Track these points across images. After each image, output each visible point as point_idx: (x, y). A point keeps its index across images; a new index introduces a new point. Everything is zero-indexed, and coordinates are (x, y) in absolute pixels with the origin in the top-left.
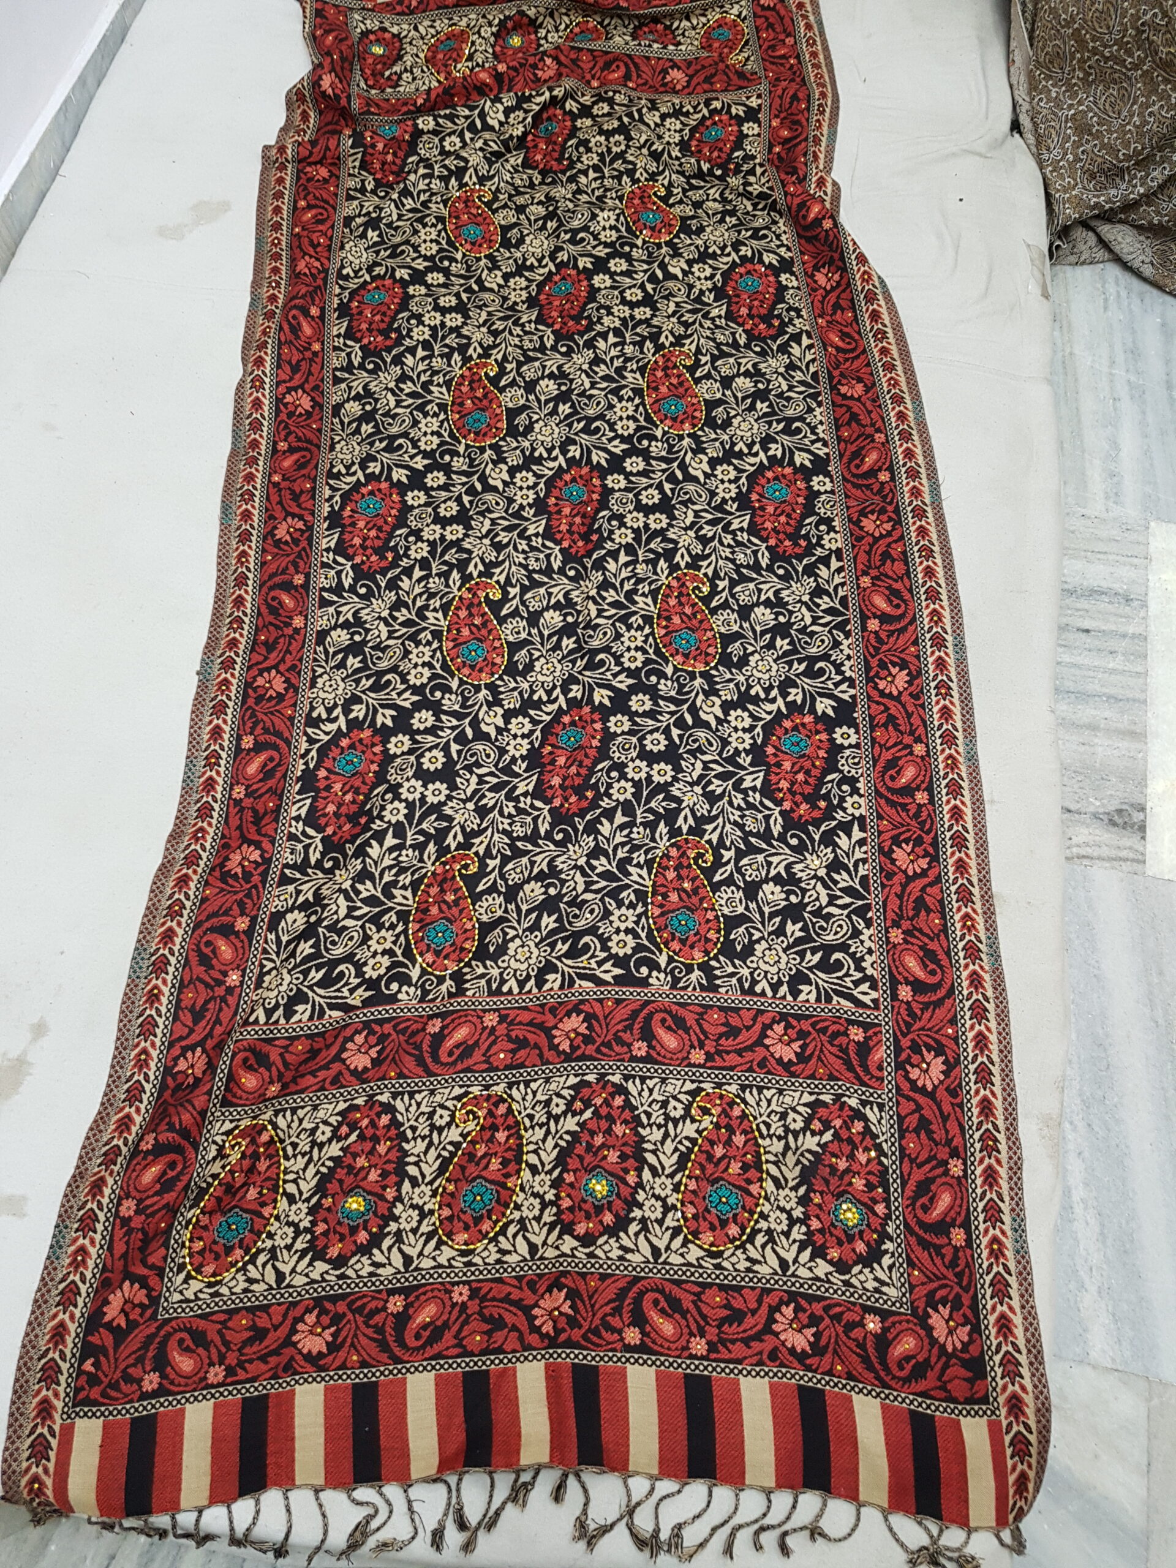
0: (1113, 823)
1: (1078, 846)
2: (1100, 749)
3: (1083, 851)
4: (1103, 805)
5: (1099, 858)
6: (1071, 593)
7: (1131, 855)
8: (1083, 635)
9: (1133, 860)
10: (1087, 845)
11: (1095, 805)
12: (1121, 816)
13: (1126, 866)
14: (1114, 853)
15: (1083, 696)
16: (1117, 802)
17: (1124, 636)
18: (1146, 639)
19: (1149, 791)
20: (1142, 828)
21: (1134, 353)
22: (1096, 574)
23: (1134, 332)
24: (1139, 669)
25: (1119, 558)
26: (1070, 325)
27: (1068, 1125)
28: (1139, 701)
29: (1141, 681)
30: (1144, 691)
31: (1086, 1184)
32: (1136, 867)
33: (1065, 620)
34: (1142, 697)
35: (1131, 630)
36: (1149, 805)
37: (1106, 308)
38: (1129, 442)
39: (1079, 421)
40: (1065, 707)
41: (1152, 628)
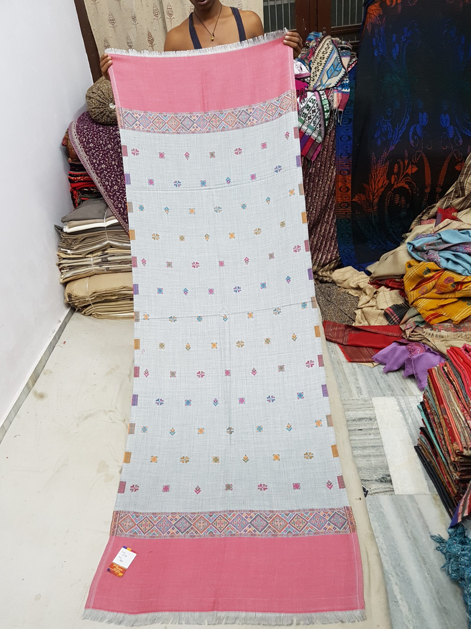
0: (382, 481)
1: (373, 490)
2: (373, 461)
3: (376, 491)
4: (378, 477)
5: (380, 492)
6: (354, 420)
7: (389, 490)
8: (360, 431)
9: (391, 491)
10: (376, 489)
11: (375, 477)
12: (384, 479)
13: (388, 493)
14: (384, 490)
15: (364, 448)
16: (381, 475)
17: (372, 429)
18: (379, 429)
19: (390, 470)
20: (391, 481)
22: (360, 414)
24: (378, 437)
25: (365, 409)
26: (337, 353)
27: (390, 575)
28: (381, 446)
29: (380, 440)
31: (401, 593)
32: (392, 493)
33: (354, 428)
34: (382, 444)
35: (374, 428)
36: (391, 475)
38: (361, 379)
39: (346, 376)
40: (360, 452)
41: (380, 426)
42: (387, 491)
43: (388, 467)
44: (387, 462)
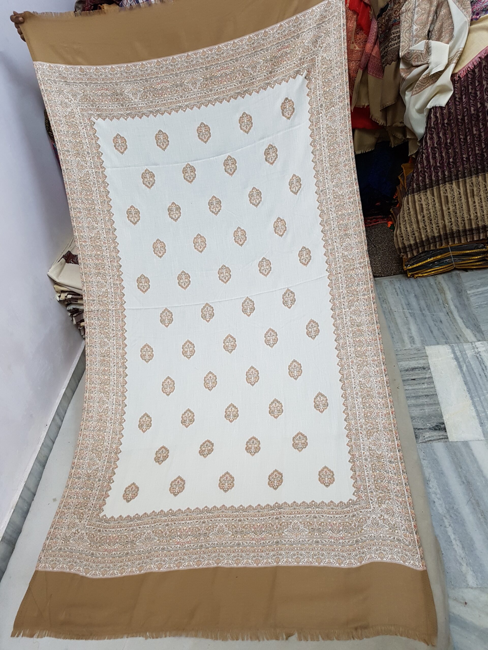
0: (436, 430)
1: (427, 438)
2: (427, 410)
3: (429, 439)
4: (431, 425)
5: (434, 440)
6: (407, 370)
7: (443, 437)
8: (413, 381)
9: (444, 438)
10: (429, 437)
11: (429, 425)
12: (438, 427)
13: (442, 440)
14: (438, 438)
15: (417, 397)
16: (435, 423)
17: (426, 378)
18: (432, 378)
19: (444, 418)
20: (445, 429)
21: (409, 304)
22: (413, 364)
23: (407, 299)
24: (432, 386)
25: (419, 358)
26: (389, 302)
27: (444, 518)
28: (435, 395)
29: (434, 389)
30: (436, 391)
31: (454, 534)
32: (446, 440)
33: (407, 378)
34: (435, 393)
35: (427, 376)
36: (445, 422)
37: (398, 295)
38: (413, 328)
39: (397, 326)
40: (413, 401)
41: (433, 375)
42: (440, 439)
43: (442, 415)
44: (441, 410)
